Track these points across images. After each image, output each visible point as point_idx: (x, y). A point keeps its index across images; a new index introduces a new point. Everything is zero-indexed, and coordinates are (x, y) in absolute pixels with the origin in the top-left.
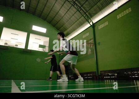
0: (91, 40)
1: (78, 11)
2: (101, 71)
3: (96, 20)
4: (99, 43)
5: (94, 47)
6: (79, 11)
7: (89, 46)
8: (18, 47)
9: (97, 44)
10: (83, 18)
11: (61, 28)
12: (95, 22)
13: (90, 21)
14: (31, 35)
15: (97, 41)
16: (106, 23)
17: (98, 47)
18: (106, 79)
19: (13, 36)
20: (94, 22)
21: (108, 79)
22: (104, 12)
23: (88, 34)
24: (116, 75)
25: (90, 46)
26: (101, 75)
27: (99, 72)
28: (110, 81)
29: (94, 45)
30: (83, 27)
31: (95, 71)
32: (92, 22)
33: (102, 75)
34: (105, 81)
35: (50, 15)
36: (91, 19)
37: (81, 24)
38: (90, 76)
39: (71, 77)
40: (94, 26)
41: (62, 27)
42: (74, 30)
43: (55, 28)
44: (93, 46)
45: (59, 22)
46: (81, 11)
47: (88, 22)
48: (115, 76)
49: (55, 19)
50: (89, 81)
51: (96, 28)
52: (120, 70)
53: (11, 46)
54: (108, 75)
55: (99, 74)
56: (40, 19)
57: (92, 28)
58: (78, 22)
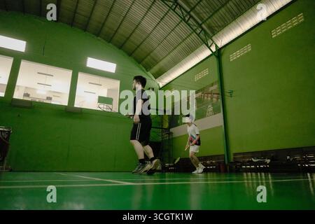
0: (212, 85)
1: (184, 20)
2: (235, 154)
3: (223, 40)
4: (231, 92)
5: (220, 100)
6: (186, 22)
7: (209, 99)
8: (53, 103)
9: (227, 94)
10: (194, 35)
11: (146, 60)
12: (223, 45)
13: (210, 42)
14: (81, 76)
15: (227, 88)
16: (248, 48)
17: (228, 101)
18: (247, 171)
20: (220, 45)
21: (251, 171)
22: (242, 22)
23: (206, 72)
24: (268, 161)
25: (212, 98)
26: (236, 162)
27: (232, 157)
28: (254, 174)
29: (220, 96)
30: (196, 55)
31: (223, 153)
32: (216, 46)
33: (238, 162)
34: (245, 174)
35: (120, 31)
36: (214, 38)
37: (190, 51)
38: (212, 164)
39: (170, 166)
40: (219, 53)
41: (149, 57)
42: (175, 63)
43: (133, 60)
44: (218, 99)
45: (142, 46)
46: (189, 21)
47: (207, 45)
48: (266, 164)
49: (132, 38)
50: (209, 174)
51: (224, 58)
52: (277, 151)
53: (37, 101)
55: (232, 160)
56: (99, 40)
57: (214, 59)
58: (183, 44)
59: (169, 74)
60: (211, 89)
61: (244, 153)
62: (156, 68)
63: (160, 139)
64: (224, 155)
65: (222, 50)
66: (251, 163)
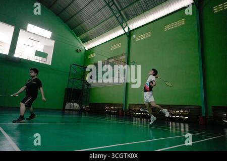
0: (122, 55)
1: (109, 5)
2: (130, 105)
3: (134, 25)
4: (134, 62)
10: (114, 18)
11: (77, 28)
12: (133, 28)
13: (124, 25)
16: (149, 35)
20: (131, 29)
22: (148, 15)
23: (119, 46)
25: (120, 64)
27: (128, 106)
28: (139, 119)
30: (114, 32)
31: (122, 103)
32: (129, 28)
33: (131, 110)
34: (134, 118)
36: (128, 22)
37: (110, 28)
38: (114, 109)
40: (130, 34)
41: (79, 26)
42: (99, 34)
44: (124, 65)
46: (113, 7)
47: (122, 27)
48: (147, 113)
49: (67, 10)
50: (111, 116)
54: (139, 111)
55: (128, 109)
57: (126, 38)
58: (106, 22)
59: (93, 42)
60: (121, 58)
61: (136, 105)
62: (84, 36)
63: (80, 88)
65: (132, 32)
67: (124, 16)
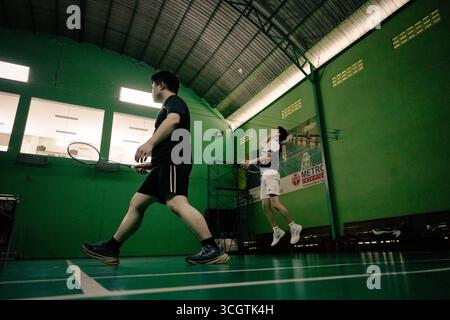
0: (308, 123)
1: (263, 30)
2: (346, 225)
3: (321, 56)
4: (337, 132)
5: (320, 145)
6: (266, 33)
7: (304, 143)
8: (78, 158)
9: (331, 136)
10: (278, 52)
11: (211, 91)
12: (321, 64)
13: (301, 61)
14: (117, 118)
15: (331, 126)
16: (359, 66)
17: (333, 145)
18: (366, 249)
19: (62, 124)
20: (316, 65)
21: (371, 248)
22: (348, 28)
23: (297, 105)
24: (398, 233)
25: (308, 143)
26: (348, 235)
27: (342, 228)
28: (377, 254)
29: (320, 139)
30: (282, 81)
31: (328, 223)
32: (311, 65)
33: (353, 237)
34: (363, 254)
35: (172, 51)
36: (307, 55)
37: (274, 75)
38: (312, 241)
39: (250, 245)
40: (316, 76)
41: (214, 87)
42: (253, 93)
43: (191, 91)
44: (316, 143)
45: (204, 72)
46: (271, 32)
47: (298, 65)
48: (394, 237)
49: (188, 61)
50: (308, 256)
51: (324, 83)
52: (411, 218)
53: (57, 155)
55: (342, 234)
56: (141, 65)
57: (309, 85)
58: (263, 66)
59: (243, 112)
60: (307, 128)
61: (360, 223)
62: (225, 103)
63: (234, 205)
64: (330, 226)
65: (320, 72)
66: (372, 237)
67: (298, 44)
